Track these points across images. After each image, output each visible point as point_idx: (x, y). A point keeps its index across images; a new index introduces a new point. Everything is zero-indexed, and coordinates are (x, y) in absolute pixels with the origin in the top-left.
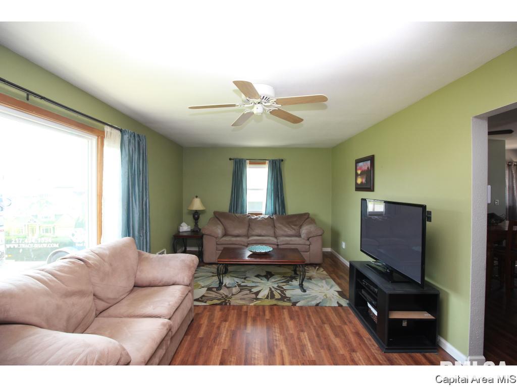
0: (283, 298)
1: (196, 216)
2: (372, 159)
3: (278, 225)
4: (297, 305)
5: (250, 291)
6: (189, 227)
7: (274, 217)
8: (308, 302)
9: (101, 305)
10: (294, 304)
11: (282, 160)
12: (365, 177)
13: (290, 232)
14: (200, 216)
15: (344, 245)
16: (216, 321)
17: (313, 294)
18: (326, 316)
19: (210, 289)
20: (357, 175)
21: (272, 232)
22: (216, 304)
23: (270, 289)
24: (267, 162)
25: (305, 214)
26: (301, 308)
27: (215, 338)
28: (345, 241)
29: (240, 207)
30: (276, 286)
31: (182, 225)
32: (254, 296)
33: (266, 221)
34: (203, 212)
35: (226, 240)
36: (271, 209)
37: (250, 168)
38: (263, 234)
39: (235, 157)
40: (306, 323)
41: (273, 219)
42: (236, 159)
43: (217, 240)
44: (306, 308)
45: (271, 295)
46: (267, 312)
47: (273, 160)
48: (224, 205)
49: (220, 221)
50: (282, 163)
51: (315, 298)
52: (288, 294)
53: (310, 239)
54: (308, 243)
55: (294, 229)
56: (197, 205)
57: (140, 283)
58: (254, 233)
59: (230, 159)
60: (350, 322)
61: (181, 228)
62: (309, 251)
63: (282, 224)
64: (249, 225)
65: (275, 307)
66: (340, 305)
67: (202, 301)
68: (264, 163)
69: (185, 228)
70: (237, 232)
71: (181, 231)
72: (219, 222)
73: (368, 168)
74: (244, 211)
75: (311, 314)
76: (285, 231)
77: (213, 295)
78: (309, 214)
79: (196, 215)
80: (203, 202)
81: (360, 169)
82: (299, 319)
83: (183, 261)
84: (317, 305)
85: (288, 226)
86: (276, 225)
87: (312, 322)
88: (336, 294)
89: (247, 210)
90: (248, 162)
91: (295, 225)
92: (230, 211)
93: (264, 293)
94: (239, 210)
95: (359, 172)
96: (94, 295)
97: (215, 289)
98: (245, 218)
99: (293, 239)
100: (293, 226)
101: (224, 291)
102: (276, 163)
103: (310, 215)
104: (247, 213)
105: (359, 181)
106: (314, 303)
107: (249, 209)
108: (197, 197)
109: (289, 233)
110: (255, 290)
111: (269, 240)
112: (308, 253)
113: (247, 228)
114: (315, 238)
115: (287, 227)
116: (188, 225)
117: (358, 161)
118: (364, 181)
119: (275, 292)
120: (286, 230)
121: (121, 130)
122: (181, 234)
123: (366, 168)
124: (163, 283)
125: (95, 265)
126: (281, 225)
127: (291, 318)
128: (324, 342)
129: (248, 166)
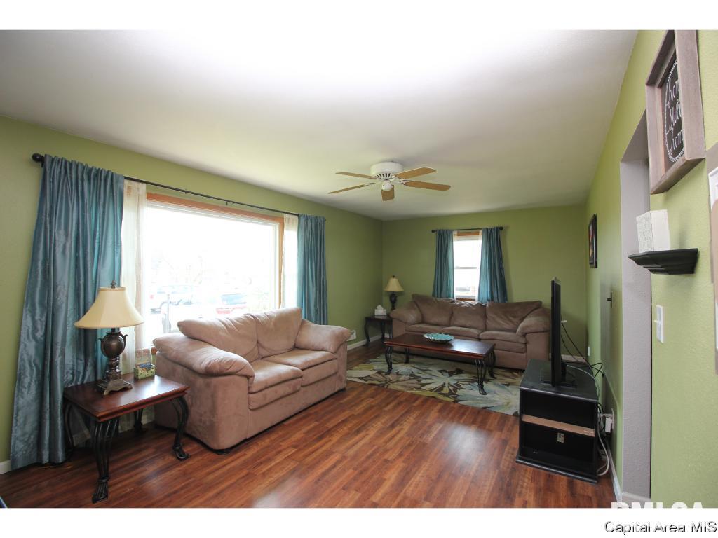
0: (451, 394)
1: (393, 299)
2: (594, 220)
3: (490, 314)
4: (460, 403)
5: (419, 381)
6: (385, 310)
7: (488, 304)
8: (476, 403)
9: (264, 353)
10: (456, 402)
11: (501, 228)
12: (592, 246)
13: (506, 326)
14: (398, 298)
15: (589, 351)
16: (363, 396)
17: (493, 399)
18: (485, 419)
19: (379, 373)
20: (590, 244)
21: (481, 324)
22: (374, 385)
23: (444, 384)
24: (481, 231)
26: (462, 406)
27: (353, 406)
28: (590, 346)
29: (444, 289)
30: (453, 383)
31: (377, 308)
32: (419, 386)
33: (474, 308)
34: (400, 293)
36: (486, 295)
37: (457, 240)
38: (468, 325)
39: (439, 228)
40: (452, 418)
41: (484, 306)
42: (439, 231)
43: (406, 326)
44: (468, 407)
45: (439, 389)
46: (419, 401)
47: (487, 229)
48: (426, 288)
49: (418, 306)
50: (501, 232)
51: (491, 402)
52: (461, 392)
53: (527, 335)
54: (523, 340)
55: (512, 322)
56: (394, 286)
57: (298, 345)
58: (456, 323)
59: (433, 231)
61: (376, 310)
62: (526, 351)
63: (496, 313)
64: (452, 312)
65: (432, 399)
67: (364, 380)
68: (478, 234)
69: (380, 311)
70: (434, 320)
71: (376, 314)
72: (416, 306)
74: (450, 294)
76: (499, 324)
77: (379, 377)
78: (541, 303)
79: (393, 297)
80: (401, 283)
81: (591, 235)
83: (333, 331)
84: (485, 408)
85: (504, 316)
86: (487, 315)
87: (460, 419)
89: (455, 295)
90: (455, 233)
91: (514, 317)
92: (433, 295)
93: (433, 386)
94: (444, 294)
95: (591, 240)
96: (258, 342)
97: (384, 374)
98: (448, 303)
100: (511, 318)
101: (390, 377)
102: (491, 231)
103: (543, 303)
104: (455, 297)
105: (591, 253)
107: (457, 294)
108: (394, 277)
109: (504, 327)
110: (423, 382)
111: (468, 332)
112: (525, 354)
113: (449, 317)
114: (535, 335)
115: (501, 318)
116: (384, 308)
119: (445, 388)
120: (501, 322)
121: (298, 215)
122: (376, 317)
125: (263, 322)
126: (495, 316)
129: (455, 238)
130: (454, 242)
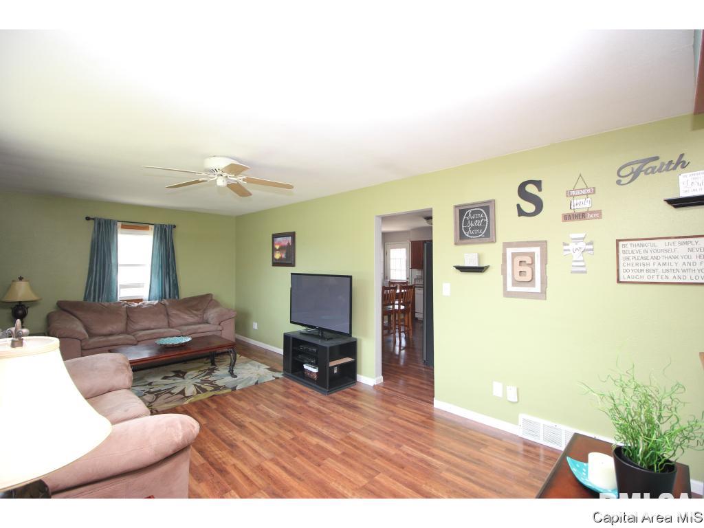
0: (217, 388)
1: (21, 313)
2: (293, 235)
3: (173, 311)
4: (237, 388)
5: (171, 393)
7: (165, 301)
8: (246, 384)
10: (234, 389)
11: (175, 227)
12: (285, 252)
13: (191, 320)
15: (255, 326)
17: (247, 377)
18: (270, 389)
20: (274, 250)
21: (165, 323)
23: (195, 385)
24: (152, 227)
25: (208, 295)
26: (242, 390)
28: (257, 321)
29: (106, 291)
30: (199, 381)
32: (180, 396)
33: (156, 308)
35: (99, 342)
37: (122, 233)
38: (152, 327)
39: (99, 217)
40: (256, 399)
41: (164, 305)
42: (100, 219)
43: (83, 344)
44: (247, 388)
45: (200, 390)
46: (210, 403)
47: (160, 226)
49: (74, 316)
50: (174, 230)
51: (250, 379)
52: (219, 383)
53: (222, 324)
54: (220, 328)
55: (196, 315)
58: (137, 327)
59: (88, 219)
60: (293, 386)
63: (179, 310)
64: (128, 316)
65: (215, 398)
66: (277, 378)
68: (147, 228)
70: (108, 329)
73: (288, 244)
74: (112, 297)
75: (255, 391)
76: (184, 318)
79: (19, 309)
81: (278, 244)
82: (248, 398)
84: (257, 383)
85: (188, 312)
86: (169, 313)
87: (262, 397)
88: (267, 371)
89: (119, 297)
90: (119, 224)
91: (197, 310)
92: (85, 299)
93: (191, 390)
94: (105, 296)
95: (277, 247)
98: (121, 307)
99: (201, 326)
100: (195, 312)
102: (165, 229)
103: (213, 296)
104: (121, 299)
105: (277, 256)
106: (252, 383)
107: (123, 294)
108: (20, 279)
110: (176, 391)
111: (170, 332)
113: (124, 322)
114: (228, 322)
115: (186, 313)
117: (275, 236)
118: (284, 256)
119: (202, 386)
120: (186, 317)
123: (286, 244)
124: (93, 392)
126: (178, 312)
127: (240, 400)
128: (281, 405)
129: (119, 230)
130: (119, 235)
